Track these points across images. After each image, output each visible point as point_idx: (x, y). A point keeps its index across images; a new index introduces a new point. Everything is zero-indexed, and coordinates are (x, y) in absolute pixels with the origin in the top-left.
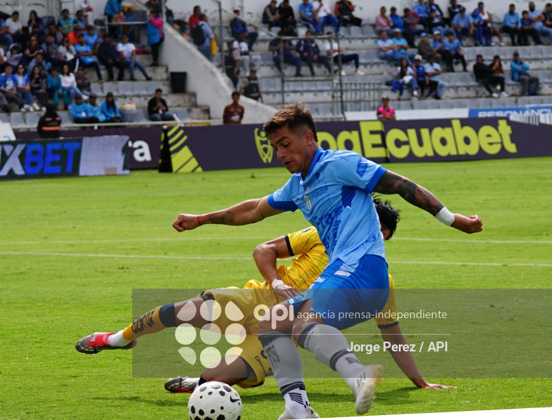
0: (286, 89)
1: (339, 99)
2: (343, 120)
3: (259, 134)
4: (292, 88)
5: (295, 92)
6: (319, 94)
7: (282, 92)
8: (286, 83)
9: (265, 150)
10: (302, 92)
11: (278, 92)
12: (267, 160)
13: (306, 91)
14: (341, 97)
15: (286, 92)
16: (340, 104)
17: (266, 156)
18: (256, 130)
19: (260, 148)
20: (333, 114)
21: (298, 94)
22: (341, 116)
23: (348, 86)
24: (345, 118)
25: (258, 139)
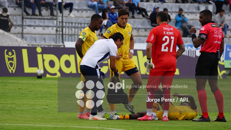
0: (24, 24)
1: (61, 33)
2: (63, 46)
3: (7, 54)
4: (28, 23)
5: (30, 26)
6: (46, 28)
7: (22, 26)
8: (24, 20)
9: (11, 64)
10: (34, 26)
11: (19, 26)
12: (12, 71)
13: (37, 26)
14: (62, 31)
15: (24, 26)
16: (61, 36)
17: (12, 68)
18: (6, 50)
19: (8, 63)
20: (56, 43)
21: (32, 28)
22: (61, 44)
23: (67, 25)
24: (64, 46)
25: (6, 56)
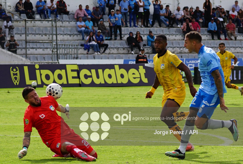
0: (28, 47)
1: (56, 53)
2: (58, 63)
3: (12, 70)
4: (31, 46)
5: (33, 48)
6: (45, 50)
7: (26, 48)
8: (28, 44)
9: (16, 78)
10: (36, 48)
11: (24, 48)
12: (16, 83)
13: (38, 48)
14: (57, 51)
15: (28, 48)
16: (56, 55)
17: (16, 81)
18: (11, 67)
19: (13, 77)
20: (52, 61)
21: (34, 49)
22: (57, 61)
23: (61, 46)
24: (59, 63)
25: (12, 72)
